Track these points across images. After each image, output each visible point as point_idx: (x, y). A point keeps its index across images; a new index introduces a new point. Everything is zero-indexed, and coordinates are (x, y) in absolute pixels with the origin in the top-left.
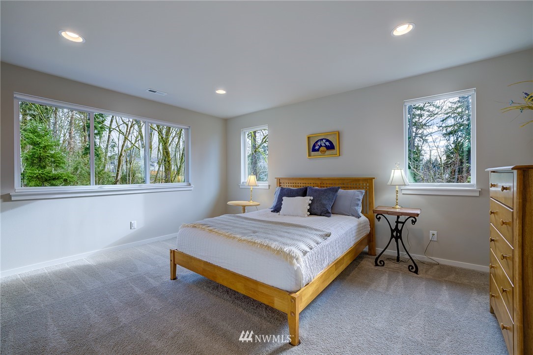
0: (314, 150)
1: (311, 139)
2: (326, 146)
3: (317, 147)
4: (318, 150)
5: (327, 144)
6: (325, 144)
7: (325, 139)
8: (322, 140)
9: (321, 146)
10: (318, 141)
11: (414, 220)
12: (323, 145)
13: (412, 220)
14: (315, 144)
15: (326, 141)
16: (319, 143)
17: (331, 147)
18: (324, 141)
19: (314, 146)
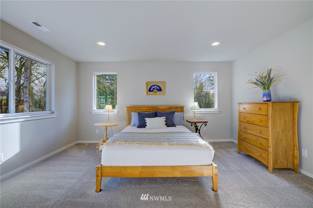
0: (150, 91)
1: (148, 84)
2: (157, 89)
3: (152, 89)
4: (152, 91)
5: (158, 88)
6: (156, 88)
7: (157, 85)
8: (155, 85)
9: (154, 89)
10: (153, 86)
11: (206, 124)
12: (155, 88)
13: (205, 125)
14: (150, 87)
15: (157, 87)
16: (153, 87)
17: (160, 90)
18: (156, 86)
19: (150, 88)
